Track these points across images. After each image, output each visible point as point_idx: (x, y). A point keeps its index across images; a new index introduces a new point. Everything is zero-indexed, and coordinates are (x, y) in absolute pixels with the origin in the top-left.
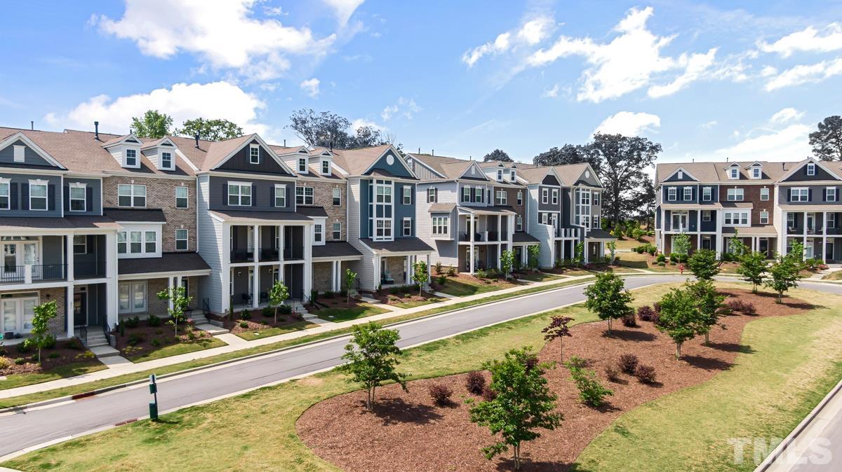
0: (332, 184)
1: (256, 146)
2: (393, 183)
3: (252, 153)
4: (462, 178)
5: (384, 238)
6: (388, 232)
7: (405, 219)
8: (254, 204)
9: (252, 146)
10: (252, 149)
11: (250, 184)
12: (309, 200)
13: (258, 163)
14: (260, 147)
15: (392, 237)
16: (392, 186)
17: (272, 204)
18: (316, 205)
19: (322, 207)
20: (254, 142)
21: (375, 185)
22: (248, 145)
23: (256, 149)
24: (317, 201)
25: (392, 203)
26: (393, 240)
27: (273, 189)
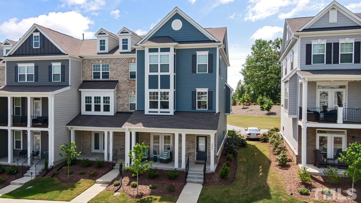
0: (128, 59)
1: (38, 34)
2: (172, 50)
3: (35, 40)
4: (304, 30)
5: (159, 111)
6: (165, 105)
7: (198, 90)
8: (36, 80)
9: (35, 34)
10: (35, 37)
11: (33, 65)
12: (106, 75)
13: (39, 47)
14: (41, 34)
15: (171, 110)
16: (172, 54)
17: (50, 80)
18: (112, 79)
19: (117, 81)
20: (37, 31)
21: (147, 54)
22: (32, 35)
23: (38, 36)
24: (112, 76)
25: (171, 73)
26: (172, 113)
27: (50, 67)
